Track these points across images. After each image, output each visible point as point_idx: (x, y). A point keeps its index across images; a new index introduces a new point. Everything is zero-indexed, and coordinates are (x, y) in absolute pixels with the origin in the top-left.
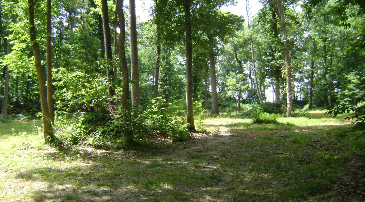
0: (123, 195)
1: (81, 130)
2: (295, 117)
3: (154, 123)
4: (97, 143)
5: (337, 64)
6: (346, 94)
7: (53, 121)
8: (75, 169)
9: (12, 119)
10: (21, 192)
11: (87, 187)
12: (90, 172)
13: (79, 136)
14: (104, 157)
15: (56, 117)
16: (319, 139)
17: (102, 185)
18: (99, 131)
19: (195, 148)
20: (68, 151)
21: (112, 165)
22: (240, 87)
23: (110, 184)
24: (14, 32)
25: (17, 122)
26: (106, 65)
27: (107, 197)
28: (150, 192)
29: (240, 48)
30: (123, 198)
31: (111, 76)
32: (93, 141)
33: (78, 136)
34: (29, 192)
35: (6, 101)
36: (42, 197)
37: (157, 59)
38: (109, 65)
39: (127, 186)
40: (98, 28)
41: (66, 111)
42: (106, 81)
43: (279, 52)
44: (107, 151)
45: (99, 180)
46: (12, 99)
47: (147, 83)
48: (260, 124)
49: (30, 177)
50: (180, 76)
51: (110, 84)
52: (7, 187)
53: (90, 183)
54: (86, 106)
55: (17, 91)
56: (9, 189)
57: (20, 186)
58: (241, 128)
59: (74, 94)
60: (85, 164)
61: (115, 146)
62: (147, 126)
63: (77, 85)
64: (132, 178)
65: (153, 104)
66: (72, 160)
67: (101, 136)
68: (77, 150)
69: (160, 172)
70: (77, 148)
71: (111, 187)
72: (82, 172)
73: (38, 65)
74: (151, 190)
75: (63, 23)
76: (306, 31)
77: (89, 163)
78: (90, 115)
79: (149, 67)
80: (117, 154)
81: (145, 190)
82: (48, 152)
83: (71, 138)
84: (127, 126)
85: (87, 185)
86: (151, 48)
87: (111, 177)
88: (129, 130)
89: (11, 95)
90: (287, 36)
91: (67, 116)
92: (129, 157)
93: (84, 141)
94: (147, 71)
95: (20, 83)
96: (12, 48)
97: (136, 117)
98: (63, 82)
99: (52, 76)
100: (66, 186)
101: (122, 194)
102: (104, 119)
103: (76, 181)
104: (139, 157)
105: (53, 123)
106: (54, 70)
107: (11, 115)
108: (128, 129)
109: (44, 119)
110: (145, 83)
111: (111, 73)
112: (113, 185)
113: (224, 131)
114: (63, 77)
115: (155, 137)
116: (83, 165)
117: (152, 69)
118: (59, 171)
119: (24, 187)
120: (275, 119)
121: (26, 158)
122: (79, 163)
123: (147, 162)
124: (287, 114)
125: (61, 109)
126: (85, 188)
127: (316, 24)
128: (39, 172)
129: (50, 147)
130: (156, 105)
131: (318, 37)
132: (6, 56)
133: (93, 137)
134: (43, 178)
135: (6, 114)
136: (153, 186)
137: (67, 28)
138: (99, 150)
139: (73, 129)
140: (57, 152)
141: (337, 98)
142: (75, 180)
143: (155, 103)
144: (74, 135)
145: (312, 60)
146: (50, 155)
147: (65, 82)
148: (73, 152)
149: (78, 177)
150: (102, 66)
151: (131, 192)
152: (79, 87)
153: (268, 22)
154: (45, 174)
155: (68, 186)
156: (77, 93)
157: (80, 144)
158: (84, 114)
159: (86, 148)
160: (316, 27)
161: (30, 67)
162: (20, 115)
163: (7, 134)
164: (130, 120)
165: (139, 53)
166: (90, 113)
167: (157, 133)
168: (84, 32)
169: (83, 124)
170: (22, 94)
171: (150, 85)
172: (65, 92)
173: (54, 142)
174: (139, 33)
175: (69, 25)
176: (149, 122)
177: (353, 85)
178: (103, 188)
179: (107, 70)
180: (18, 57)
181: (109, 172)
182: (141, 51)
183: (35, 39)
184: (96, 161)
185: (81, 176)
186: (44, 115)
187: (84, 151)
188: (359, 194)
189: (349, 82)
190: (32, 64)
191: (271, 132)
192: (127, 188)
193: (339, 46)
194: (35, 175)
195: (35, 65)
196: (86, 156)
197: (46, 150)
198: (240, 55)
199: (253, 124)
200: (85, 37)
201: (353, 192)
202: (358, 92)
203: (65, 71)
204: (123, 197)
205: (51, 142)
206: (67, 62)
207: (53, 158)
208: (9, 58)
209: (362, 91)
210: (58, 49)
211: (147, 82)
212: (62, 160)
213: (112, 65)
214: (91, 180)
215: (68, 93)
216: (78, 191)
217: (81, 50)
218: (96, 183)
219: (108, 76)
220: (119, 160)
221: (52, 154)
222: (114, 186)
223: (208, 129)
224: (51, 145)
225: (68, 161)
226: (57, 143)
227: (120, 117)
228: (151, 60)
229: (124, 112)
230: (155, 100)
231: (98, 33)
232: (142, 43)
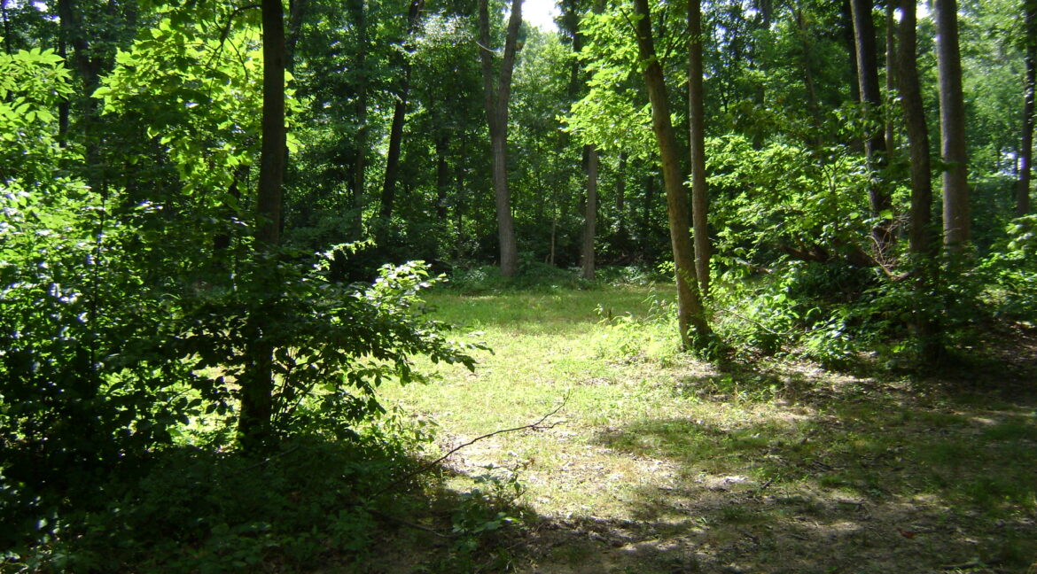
0: (900, 521)
1: (786, 313)
3: (1014, 298)
4: (831, 353)
7: (706, 286)
8: (759, 428)
9: (608, 282)
10: (601, 485)
11: (791, 487)
12: (804, 442)
13: (780, 333)
14: (851, 396)
15: (713, 275)
17: (837, 485)
18: (839, 317)
20: (745, 375)
21: (872, 422)
23: (860, 482)
24: (596, 38)
25: (619, 288)
26: (860, 120)
27: (847, 524)
28: (990, 520)
30: (899, 534)
31: (877, 151)
32: (821, 347)
33: (777, 330)
34: (620, 488)
35: (592, 230)
36: (655, 507)
37: (1028, 99)
38: (870, 120)
39: (917, 492)
40: (839, 15)
41: (743, 257)
42: (861, 167)
44: (862, 380)
45: (829, 468)
46: (609, 227)
47: (996, 175)
49: (630, 443)
51: (873, 176)
52: (566, 467)
53: (800, 475)
54: (802, 243)
55: (620, 206)
56: (569, 475)
57: (598, 467)
59: (768, 208)
60: (792, 416)
61: (886, 366)
62: (991, 305)
63: (778, 182)
64: (934, 469)
65: (1009, 237)
66: (755, 401)
67: (843, 332)
68: (771, 371)
69: (1027, 455)
70: (772, 365)
71: (862, 490)
72: (780, 438)
73: (661, 125)
74: (994, 515)
75: (741, 11)
77: (803, 413)
78: (813, 271)
79: (1002, 127)
80: (892, 390)
81: (972, 513)
82: (690, 373)
83: (755, 334)
84: (925, 305)
85: (791, 480)
86: (1007, 69)
87: (865, 461)
88: (932, 317)
89: (606, 216)
91: (745, 272)
92: (930, 401)
93: (795, 346)
94: (994, 137)
95: (629, 184)
96: (590, 83)
97: (953, 276)
98: (737, 174)
99: (707, 158)
100: (727, 477)
101: (896, 519)
102: (856, 283)
103: (758, 464)
104: (962, 402)
105: (706, 292)
106: (712, 142)
107: (603, 268)
108: (927, 316)
109: (681, 280)
110: (988, 174)
111: (878, 143)
112: (871, 488)
114: (738, 159)
115: (1017, 343)
116: (784, 418)
117: (1010, 133)
118: (714, 431)
119: (608, 472)
121: (627, 388)
122: (774, 412)
123: (987, 421)
125: (730, 253)
126: (786, 490)
128: (655, 432)
129: (695, 361)
130: (1022, 240)
132: (574, 107)
133: (822, 337)
134: (666, 448)
135: (591, 266)
136: (1002, 500)
137: (753, 24)
138: (836, 375)
139: (761, 309)
140: (713, 374)
142: (757, 461)
143: (1016, 235)
144: (765, 327)
146: (693, 384)
147: (742, 176)
148: (758, 378)
149: (765, 454)
150: (849, 125)
151: (928, 513)
152: (783, 187)
154: (674, 437)
155: (736, 478)
156: (778, 207)
157: (783, 356)
158: (797, 266)
159: (799, 369)
161: (640, 135)
162: (629, 269)
163: (589, 321)
164: (933, 286)
165: (968, 86)
166: (815, 264)
167: (1023, 328)
168: (802, 32)
169: (792, 294)
170: (633, 213)
171: (1004, 182)
172: (742, 205)
173: (706, 346)
174: (968, 24)
175: (758, 17)
176: (996, 294)
178: (838, 495)
179: (866, 134)
180: (607, 107)
181: (861, 443)
182: (976, 77)
183: (654, 53)
184: (824, 408)
185: (775, 452)
186: (680, 270)
187: (791, 376)
190: (647, 124)
192: (913, 501)
194: (645, 440)
195: (653, 129)
196: (798, 391)
197: (684, 370)
200: (805, 45)
203: (741, 143)
204: (899, 530)
205: (699, 345)
207: (701, 391)
208: (583, 111)
210: (729, 86)
211: (995, 170)
212: (725, 400)
213: (879, 121)
214: (803, 464)
215: (751, 207)
216: (760, 498)
217: (794, 85)
218: (820, 475)
219: (868, 153)
220: (896, 408)
221: (700, 382)
222: (876, 490)
224: (698, 355)
225: (742, 402)
226: (715, 349)
227: (906, 278)
228: (1008, 104)
229: (914, 260)
230: (1017, 226)
231: (840, 32)
232: (977, 53)
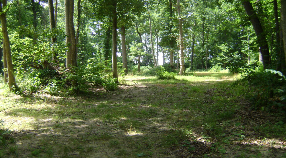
1: (38, 82)
2: (185, 75)
4: (53, 91)
5: (212, 38)
6: (218, 60)
8: (46, 109)
12: (60, 111)
14: (61, 101)
15: (18, 72)
16: (210, 90)
18: (54, 82)
19: (125, 95)
20: (31, 97)
21: (71, 106)
22: (140, 53)
23: (80, 117)
29: (141, 23)
32: (50, 90)
33: (36, 86)
37: (78, 30)
38: (55, 33)
39: (93, 118)
40: (31, 3)
43: (175, 27)
44: (62, 97)
48: (163, 80)
50: (92, 43)
58: (150, 82)
61: (67, 94)
65: (87, 63)
67: (56, 86)
68: (38, 96)
71: (81, 119)
72: (53, 110)
73: (5, 31)
74: (113, 121)
76: (190, 12)
77: (53, 105)
78: (40, 71)
80: (70, 99)
82: (15, 98)
83: (31, 87)
87: (77, 113)
90: (181, 15)
92: (81, 101)
93: (42, 90)
98: (15, 45)
100: (48, 119)
101: (93, 124)
102: (51, 74)
111: (55, 39)
112: (83, 118)
113: (140, 84)
114: (16, 41)
115: (92, 88)
120: (174, 76)
123: (96, 104)
124: (180, 73)
126: (64, 120)
127: (198, 7)
129: (15, 95)
131: (199, 17)
133: (50, 87)
136: (112, 118)
138: (55, 96)
139: (31, 81)
140: (22, 98)
141: (211, 63)
142: (52, 115)
143: (89, 63)
144: (33, 85)
145: (194, 33)
147: (17, 46)
148: (35, 98)
151: (99, 122)
153: (166, 4)
155: (50, 119)
157: (39, 93)
158: (34, 70)
159: (44, 95)
160: (198, 9)
169: (40, 77)
172: (17, 54)
173: (18, 91)
174: (60, 8)
177: (224, 53)
178: (76, 120)
181: (73, 110)
187: (43, 97)
188: (253, 119)
189: (221, 51)
191: (173, 85)
192: (94, 120)
193: (214, 24)
194: (19, 113)
197: (13, 97)
198: (140, 28)
199: (158, 79)
200: (19, 10)
201: (250, 118)
202: (227, 59)
203: (17, 37)
204: (96, 125)
205: (16, 91)
206: (23, 29)
209: (230, 58)
216: (60, 123)
218: (70, 117)
221: (19, 100)
223: (128, 83)
224: (16, 93)
230: (90, 61)
231: (31, 8)
232: (62, 16)
